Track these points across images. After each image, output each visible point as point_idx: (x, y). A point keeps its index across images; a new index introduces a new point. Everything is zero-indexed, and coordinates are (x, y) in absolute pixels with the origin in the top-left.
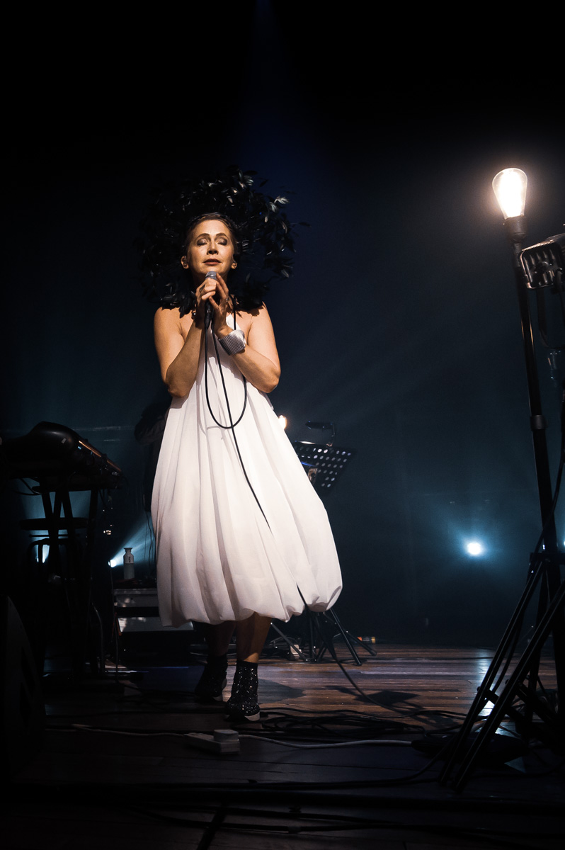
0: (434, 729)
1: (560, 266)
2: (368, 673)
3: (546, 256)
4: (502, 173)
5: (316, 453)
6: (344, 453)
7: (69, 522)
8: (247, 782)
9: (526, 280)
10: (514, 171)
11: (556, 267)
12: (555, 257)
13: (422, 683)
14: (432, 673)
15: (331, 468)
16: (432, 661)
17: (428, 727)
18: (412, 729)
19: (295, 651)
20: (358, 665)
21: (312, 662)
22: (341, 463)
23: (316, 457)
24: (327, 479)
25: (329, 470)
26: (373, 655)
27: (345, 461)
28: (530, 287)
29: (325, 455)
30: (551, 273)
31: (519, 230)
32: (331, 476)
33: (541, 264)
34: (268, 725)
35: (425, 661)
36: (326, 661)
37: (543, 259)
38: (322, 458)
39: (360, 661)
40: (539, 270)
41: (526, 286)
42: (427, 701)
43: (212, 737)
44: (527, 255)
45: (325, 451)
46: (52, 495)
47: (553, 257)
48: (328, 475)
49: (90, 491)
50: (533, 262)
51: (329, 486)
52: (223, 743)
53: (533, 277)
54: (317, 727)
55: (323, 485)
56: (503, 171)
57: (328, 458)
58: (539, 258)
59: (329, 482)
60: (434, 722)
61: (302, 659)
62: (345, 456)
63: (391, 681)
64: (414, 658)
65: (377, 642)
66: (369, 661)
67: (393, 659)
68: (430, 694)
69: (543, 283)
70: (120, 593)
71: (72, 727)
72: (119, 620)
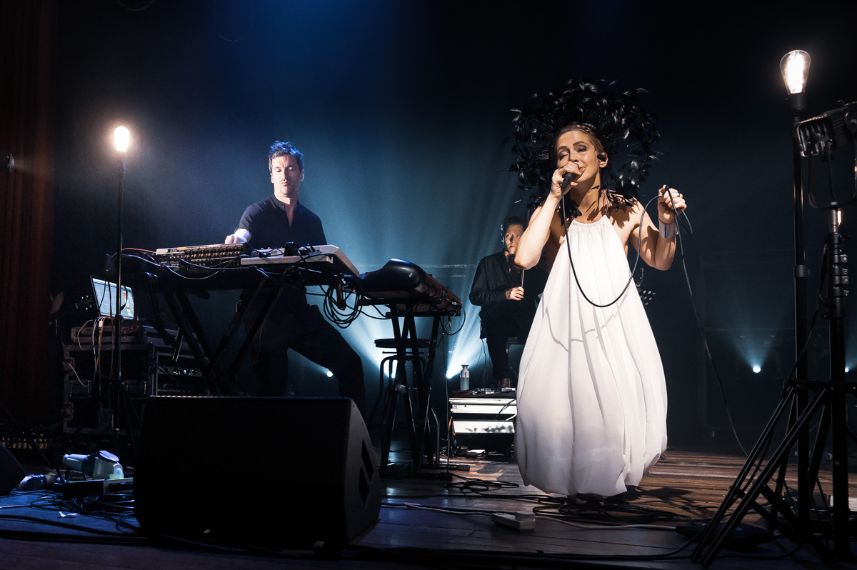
0: (699, 518)
1: (830, 137)
2: (654, 473)
3: (819, 129)
4: (790, 55)
6: (650, 292)
7: (414, 343)
8: (536, 552)
9: (800, 149)
10: (800, 53)
11: (827, 138)
12: (827, 129)
13: (697, 483)
14: (709, 475)
16: (710, 466)
17: (694, 517)
22: (647, 300)
27: (650, 299)
28: (804, 155)
30: (823, 144)
31: (799, 105)
33: (814, 135)
34: (563, 510)
35: (704, 465)
37: (817, 131)
40: (812, 141)
41: (800, 154)
42: (699, 497)
43: (514, 516)
44: (803, 127)
46: (401, 320)
47: (825, 130)
49: (433, 318)
50: (808, 134)
52: (522, 522)
53: (807, 147)
54: (602, 513)
56: (791, 53)
58: (813, 130)
60: (700, 513)
62: (651, 295)
63: (674, 481)
64: (697, 463)
68: (703, 491)
69: (815, 152)
70: (455, 401)
71: (404, 505)
72: (455, 423)
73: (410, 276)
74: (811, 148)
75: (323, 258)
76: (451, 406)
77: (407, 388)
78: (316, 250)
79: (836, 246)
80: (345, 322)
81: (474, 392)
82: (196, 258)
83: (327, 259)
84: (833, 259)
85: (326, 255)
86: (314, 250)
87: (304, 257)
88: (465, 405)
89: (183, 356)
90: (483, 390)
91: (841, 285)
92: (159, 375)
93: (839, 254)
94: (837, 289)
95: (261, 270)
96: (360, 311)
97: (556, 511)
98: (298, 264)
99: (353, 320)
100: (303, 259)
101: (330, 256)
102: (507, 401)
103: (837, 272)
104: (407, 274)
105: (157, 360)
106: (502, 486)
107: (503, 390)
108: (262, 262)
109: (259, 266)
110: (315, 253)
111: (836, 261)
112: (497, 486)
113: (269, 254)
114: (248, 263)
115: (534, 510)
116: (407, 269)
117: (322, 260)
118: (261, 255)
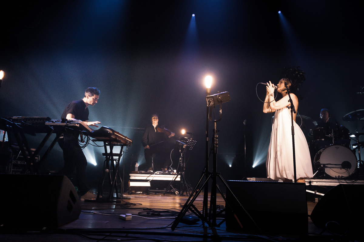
5: (188, 141)
6: (195, 141)
9: (207, 104)
19: (177, 192)
21: (180, 196)
22: (194, 144)
29: (190, 141)
30: (212, 103)
31: (209, 91)
32: (192, 147)
36: (184, 196)
40: (210, 102)
41: (207, 106)
43: (125, 216)
44: (207, 98)
47: (212, 99)
48: (191, 146)
49: (121, 146)
55: (189, 149)
58: (210, 99)
59: (191, 148)
61: (178, 195)
70: (132, 175)
71: (93, 213)
72: (130, 182)
73: (109, 132)
74: (209, 104)
76: (130, 177)
77: (109, 171)
79: (215, 133)
80: (82, 147)
81: (139, 172)
82: (28, 121)
83: (77, 125)
84: (214, 137)
85: (76, 124)
87: (68, 124)
88: (135, 176)
89: (20, 156)
91: (216, 144)
92: (13, 164)
93: (216, 135)
94: (215, 145)
95: (52, 128)
96: (88, 143)
99: (86, 146)
100: (67, 124)
101: (78, 124)
102: (149, 175)
103: (215, 140)
104: (108, 131)
105: (13, 158)
107: (148, 171)
108: (53, 124)
109: (51, 126)
111: (215, 137)
112: (135, 205)
113: (56, 122)
114: (48, 124)
115: (138, 213)
116: (108, 130)
117: (75, 125)
118: (53, 122)
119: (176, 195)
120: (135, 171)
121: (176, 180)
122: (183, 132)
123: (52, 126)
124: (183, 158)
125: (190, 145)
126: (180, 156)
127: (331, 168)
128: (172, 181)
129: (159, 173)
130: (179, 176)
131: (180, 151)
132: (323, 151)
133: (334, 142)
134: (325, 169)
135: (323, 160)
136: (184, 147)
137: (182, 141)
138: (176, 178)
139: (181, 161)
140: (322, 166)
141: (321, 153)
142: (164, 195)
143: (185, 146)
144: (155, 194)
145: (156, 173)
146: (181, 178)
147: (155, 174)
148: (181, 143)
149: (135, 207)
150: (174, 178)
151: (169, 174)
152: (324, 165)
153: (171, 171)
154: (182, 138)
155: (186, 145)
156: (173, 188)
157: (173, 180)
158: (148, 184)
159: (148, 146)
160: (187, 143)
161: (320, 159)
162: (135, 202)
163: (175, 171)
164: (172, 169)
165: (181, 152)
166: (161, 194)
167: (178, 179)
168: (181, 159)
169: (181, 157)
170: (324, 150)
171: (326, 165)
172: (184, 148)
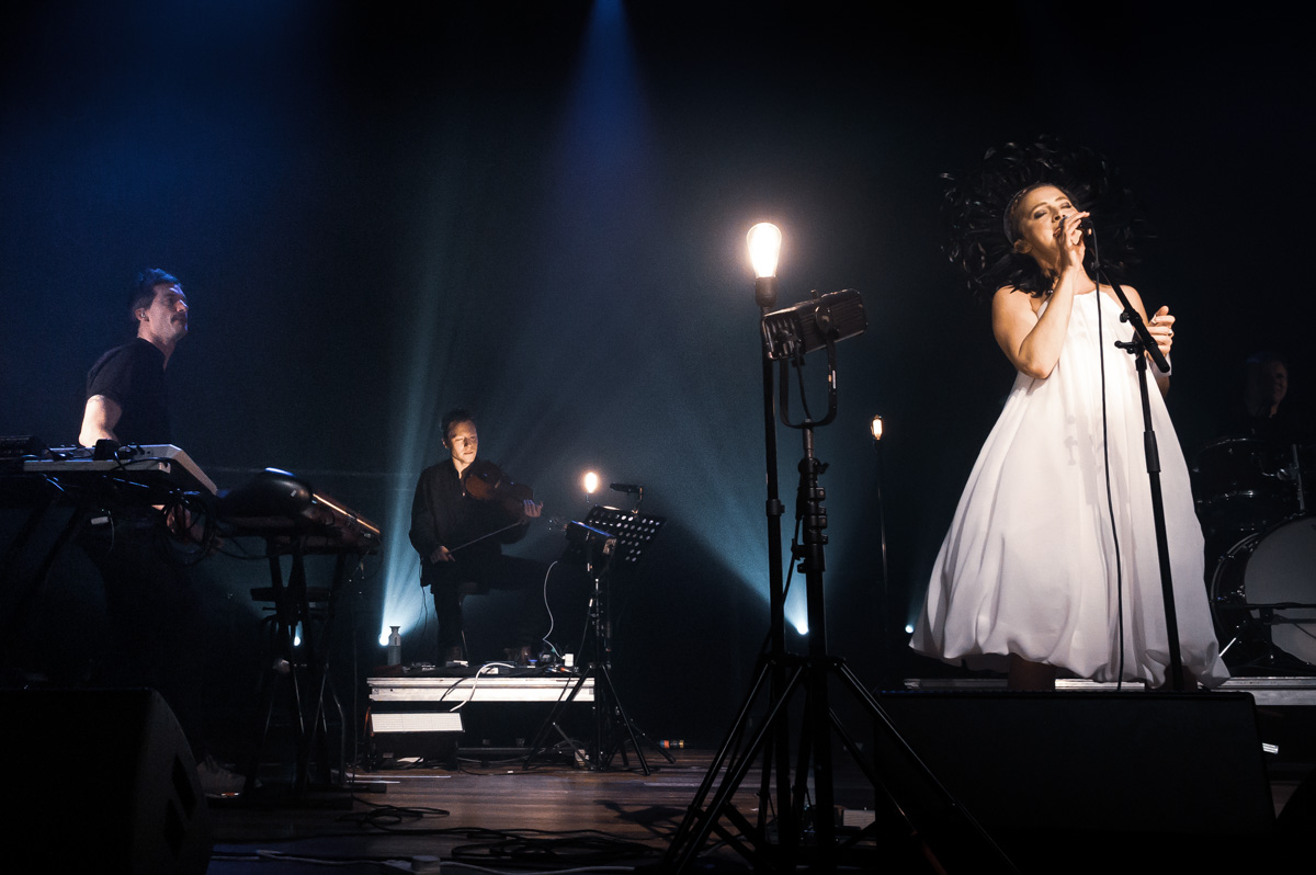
1: (799, 337)
3: (787, 325)
4: (755, 227)
5: (620, 520)
6: (652, 521)
9: (767, 349)
10: (770, 226)
11: (796, 337)
15: (637, 539)
18: (655, 853)
19: (581, 756)
20: (646, 775)
21: (598, 770)
22: (648, 533)
23: (619, 525)
24: (632, 551)
25: (635, 540)
26: (671, 762)
27: (653, 531)
28: (771, 357)
29: (631, 523)
30: (791, 343)
31: (769, 292)
32: (637, 549)
33: (782, 333)
36: (616, 770)
37: (784, 328)
38: (626, 526)
39: (649, 770)
40: (780, 339)
41: (767, 356)
43: (410, 864)
44: (768, 321)
45: (631, 519)
47: (793, 327)
48: (632, 547)
49: (336, 556)
50: (774, 330)
51: (634, 560)
53: (775, 346)
55: (628, 558)
56: (758, 225)
57: (633, 527)
58: (780, 326)
59: (634, 555)
61: (587, 766)
62: (653, 526)
63: (672, 795)
65: (685, 746)
66: (662, 770)
67: (689, 767)
69: (783, 353)
70: (376, 683)
71: (255, 855)
72: (373, 716)
73: (293, 494)
74: (778, 348)
75: (153, 465)
76: (369, 690)
77: (291, 665)
78: (146, 451)
79: (811, 476)
81: (405, 669)
83: (161, 467)
84: (808, 492)
85: (160, 460)
86: (142, 452)
87: (123, 462)
88: (391, 688)
90: (419, 664)
91: (819, 528)
93: (815, 486)
94: (813, 532)
95: (55, 482)
96: (210, 547)
97: (486, 851)
98: (113, 472)
100: (121, 465)
101: (165, 461)
102: (452, 681)
103: (813, 510)
104: (291, 490)
106: (425, 815)
107: (448, 663)
108: (59, 467)
109: (52, 474)
110: (145, 456)
111: (812, 495)
112: (418, 815)
113: (69, 456)
114: (35, 469)
115: (453, 853)
116: (288, 484)
117: (153, 468)
118: (56, 457)
119: (579, 768)
120: (386, 663)
121: (578, 698)
122: (591, 482)
123: (55, 473)
124: (600, 598)
125: (628, 540)
126: (590, 593)
127: (1301, 625)
128: (559, 704)
129: (496, 671)
130: (590, 682)
131: (589, 567)
132: (1255, 547)
133: (1306, 504)
134: (1273, 627)
135: (1258, 589)
136: (607, 550)
137: (594, 525)
138: (576, 690)
139: (593, 615)
140: (1256, 614)
141: (1244, 556)
142: (525, 768)
143: (610, 546)
144: (484, 766)
145: (484, 670)
146: (597, 689)
147: (482, 676)
148: (592, 533)
149: (420, 825)
150: (569, 691)
151: (542, 672)
152: (1266, 610)
153: (551, 662)
154: (596, 512)
155: (614, 541)
156: (565, 736)
157: (564, 698)
158: (451, 723)
159: (445, 549)
160: (614, 531)
161: (1243, 584)
162: (418, 805)
163: (569, 659)
164: (554, 650)
165: (595, 573)
166: (511, 764)
167: (585, 695)
168: (594, 603)
169: (594, 597)
170: (1260, 538)
171: (1275, 612)
172: (605, 555)
